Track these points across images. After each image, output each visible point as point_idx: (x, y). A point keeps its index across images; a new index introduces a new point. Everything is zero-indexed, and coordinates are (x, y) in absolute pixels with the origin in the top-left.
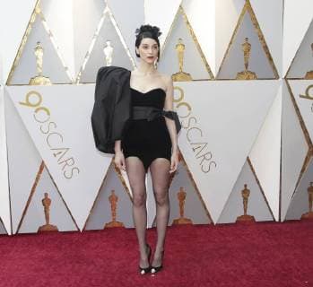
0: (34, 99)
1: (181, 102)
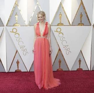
1: (61, 32)
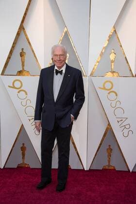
0: (17, 85)
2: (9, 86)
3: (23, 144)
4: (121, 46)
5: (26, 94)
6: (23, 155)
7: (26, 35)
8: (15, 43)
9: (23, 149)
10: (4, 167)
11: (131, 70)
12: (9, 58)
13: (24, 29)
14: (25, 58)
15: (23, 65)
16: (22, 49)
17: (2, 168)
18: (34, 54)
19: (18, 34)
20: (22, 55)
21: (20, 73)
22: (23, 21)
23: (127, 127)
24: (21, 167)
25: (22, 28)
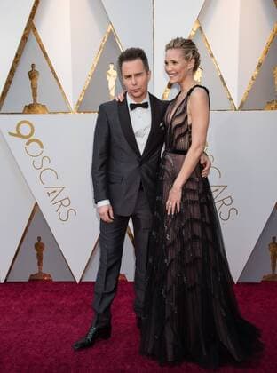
2: (10, 134)
3: (39, 238)
4: (212, 55)
5: (42, 147)
6: (40, 258)
7: (39, 40)
8: (20, 56)
9: (39, 247)
10: (6, 280)
11: (231, 99)
12: (9, 82)
13: (34, 29)
14: (38, 82)
15: (35, 95)
16: (33, 66)
17: (2, 282)
18: (54, 73)
19: (25, 38)
20: (32, 75)
21: (30, 109)
22: (32, 16)
23: (226, 202)
24: (37, 280)
25: (30, 27)
